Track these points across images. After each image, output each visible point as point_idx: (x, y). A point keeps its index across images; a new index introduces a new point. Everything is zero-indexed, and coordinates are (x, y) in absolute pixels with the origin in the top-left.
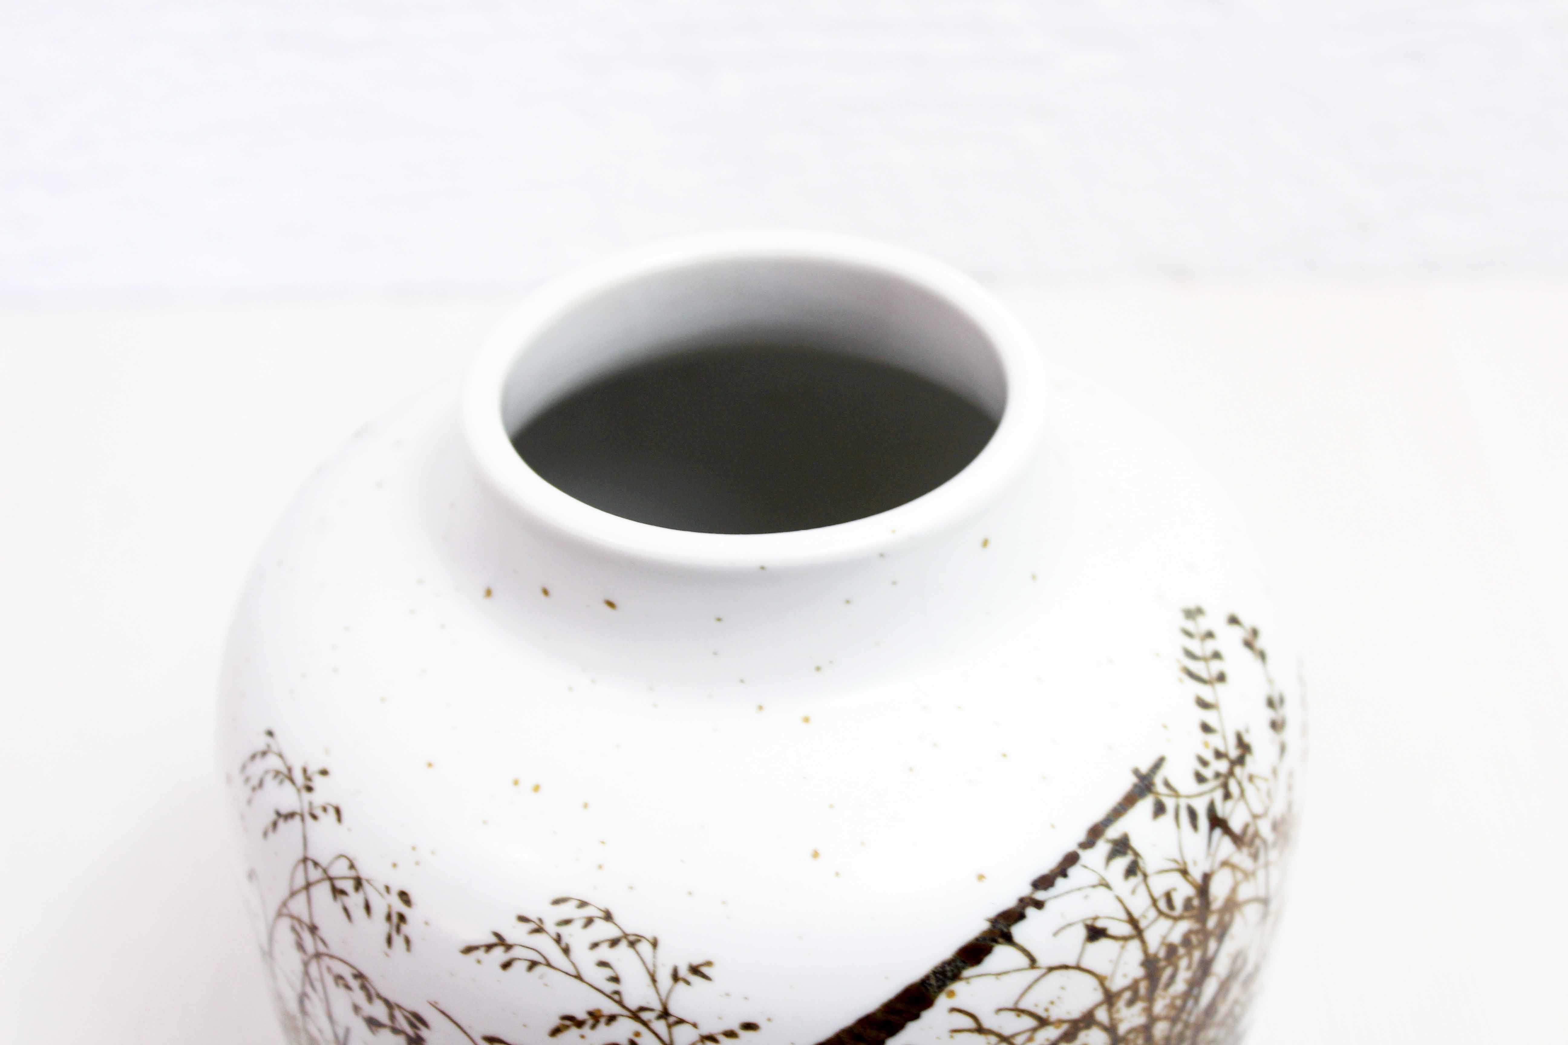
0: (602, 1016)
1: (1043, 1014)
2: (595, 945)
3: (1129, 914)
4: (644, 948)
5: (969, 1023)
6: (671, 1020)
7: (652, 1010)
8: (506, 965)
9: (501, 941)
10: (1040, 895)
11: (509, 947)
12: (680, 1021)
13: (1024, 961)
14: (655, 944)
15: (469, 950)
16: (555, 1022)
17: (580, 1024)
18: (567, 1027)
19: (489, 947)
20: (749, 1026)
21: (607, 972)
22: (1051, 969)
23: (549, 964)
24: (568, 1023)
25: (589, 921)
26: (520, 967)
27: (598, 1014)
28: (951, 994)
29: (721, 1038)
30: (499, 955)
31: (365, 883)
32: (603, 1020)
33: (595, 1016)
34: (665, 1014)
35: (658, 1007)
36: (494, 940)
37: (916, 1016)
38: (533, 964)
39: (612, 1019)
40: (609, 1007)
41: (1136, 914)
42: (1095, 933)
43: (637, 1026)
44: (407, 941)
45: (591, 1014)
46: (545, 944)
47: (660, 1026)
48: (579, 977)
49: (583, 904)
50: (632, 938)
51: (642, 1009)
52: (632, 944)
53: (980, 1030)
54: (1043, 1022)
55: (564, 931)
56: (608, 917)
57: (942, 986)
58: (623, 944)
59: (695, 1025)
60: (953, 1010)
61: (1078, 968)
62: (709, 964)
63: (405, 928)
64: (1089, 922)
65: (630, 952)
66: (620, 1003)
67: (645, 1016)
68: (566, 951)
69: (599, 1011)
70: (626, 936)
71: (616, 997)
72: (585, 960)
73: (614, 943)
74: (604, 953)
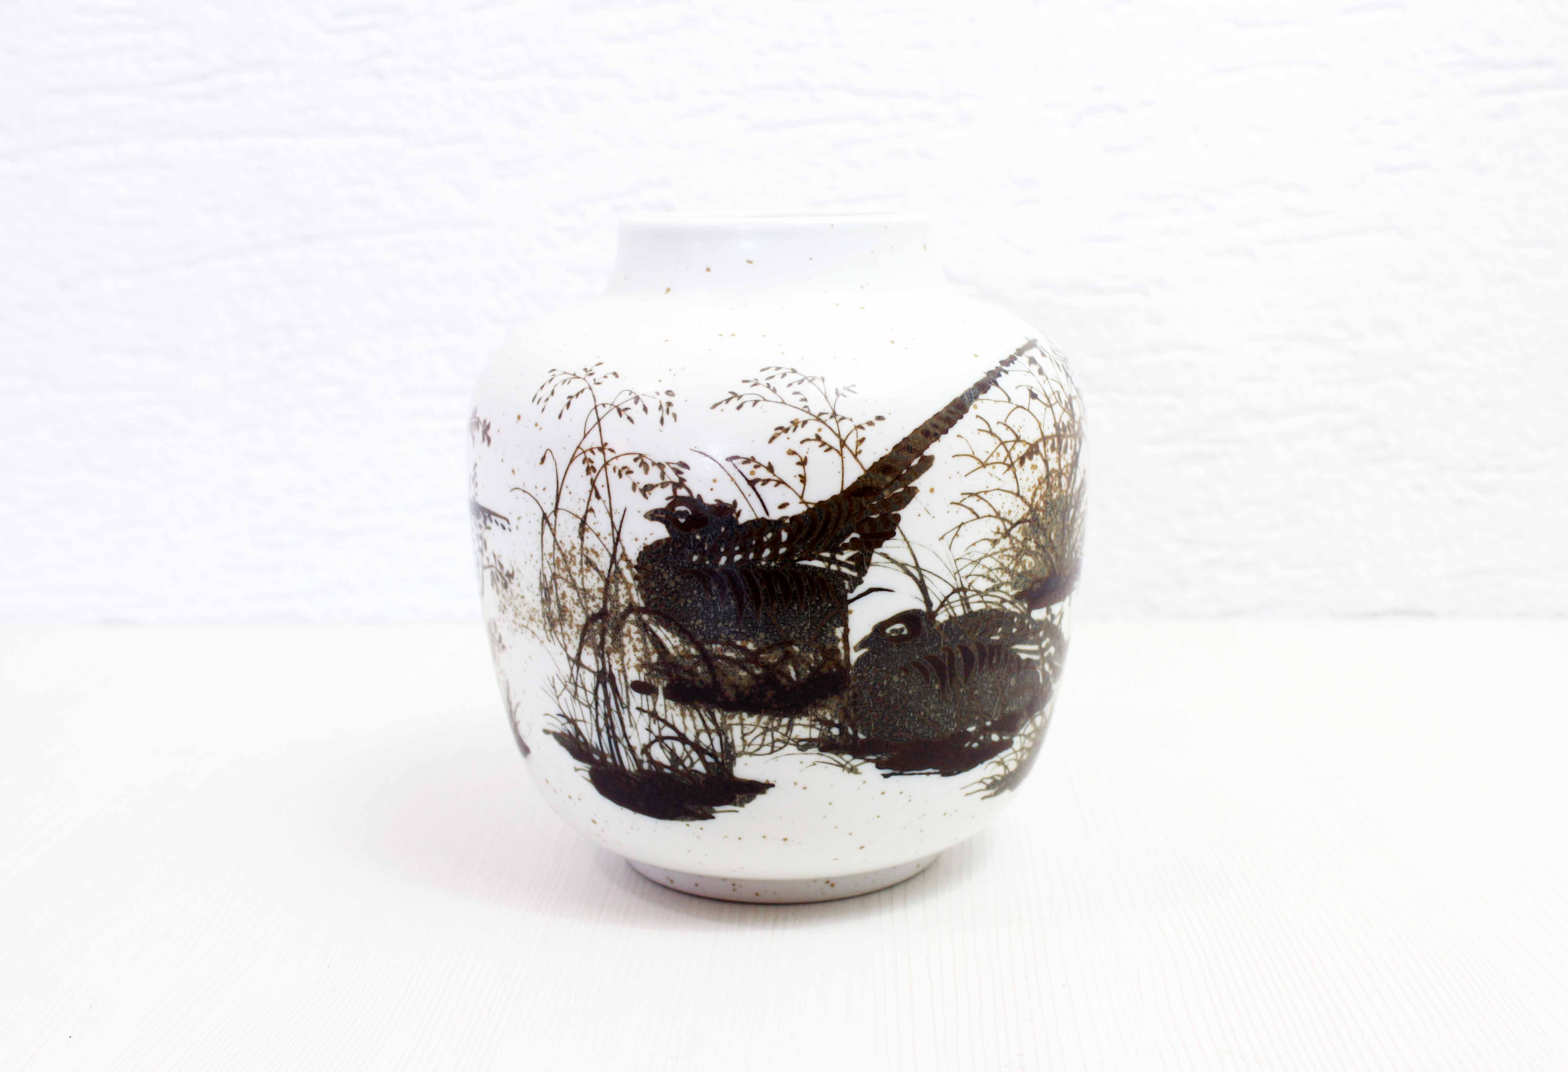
0: (799, 422)
1: (1018, 434)
2: (790, 385)
3: (1045, 392)
4: (818, 382)
5: (986, 428)
6: (838, 418)
7: (827, 413)
8: (739, 408)
9: (735, 395)
10: (1005, 368)
11: (740, 397)
12: (843, 418)
13: (1007, 399)
14: (823, 379)
15: (715, 406)
16: (772, 433)
17: (786, 430)
18: (779, 434)
19: (728, 401)
20: (880, 418)
21: (799, 397)
22: (1018, 407)
23: (765, 400)
24: (779, 431)
25: (784, 375)
26: (748, 406)
27: (797, 422)
28: (975, 407)
29: (866, 426)
30: (735, 402)
31: (641, 397)
32: (800, 425)
33: (795, 423)
34: (834, 415)
35: (831, 412)
36: (730, 395)
37: (961, 417)
38: (756, 402)
39: (805, 423)
40: (802, 416)
41: (1048, 395)
42: (1033, 396)
43: (819, 425)
44: (675, 416)
45: (792, 422)
46: (762, 390)
47: (832, 423)
48: (783, 402)
49: (778, 369)
50: (809, 379)
51: (821, 414)
52: (811, 381)
53: (991, 432)
54: (1018, 439)
55: (770, 382)
56: (794, 371)
57: (971, 402)
58: (806, 381)
59: (851, 420)
60: (977, 416)
61: (1028, 410)
62: (854, 386)
63: (671, 409)
64: (1030, 388)
65: (810, 384)
66: (809, 412)
67: (823, 417)
68: (774, 391)
69: (797, 419)
70: (806, 378)
71: (806, 409)
72: (785, 393)
73: (801, 382)
74: (796, 387)
